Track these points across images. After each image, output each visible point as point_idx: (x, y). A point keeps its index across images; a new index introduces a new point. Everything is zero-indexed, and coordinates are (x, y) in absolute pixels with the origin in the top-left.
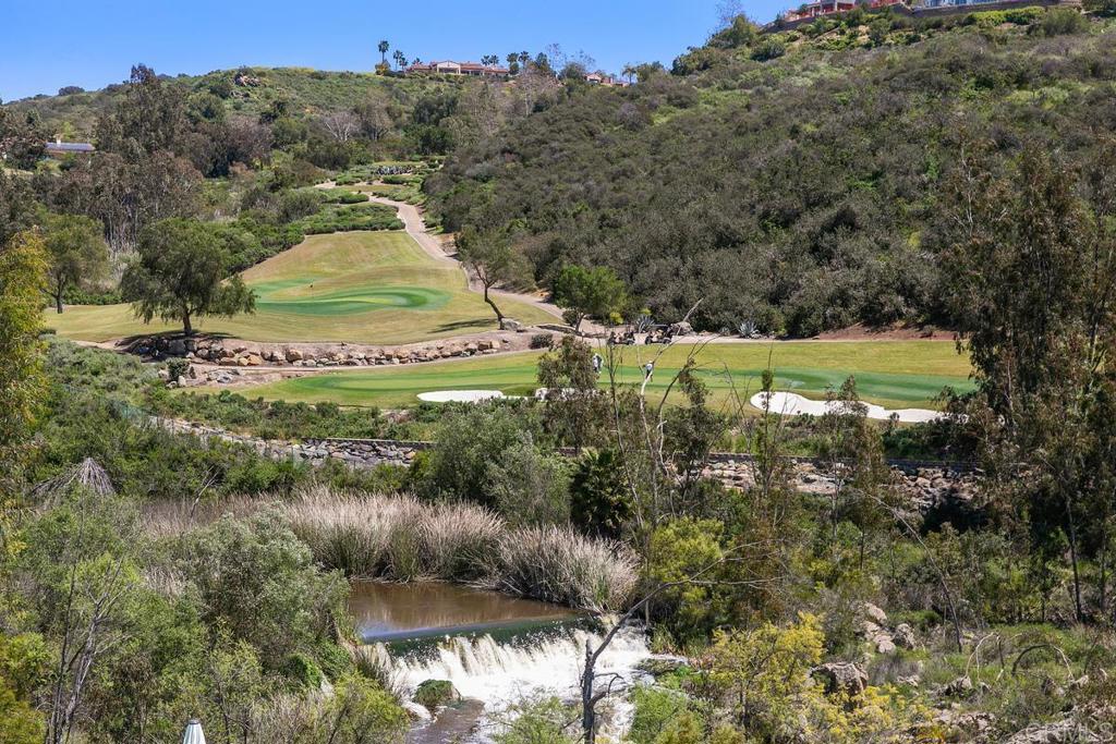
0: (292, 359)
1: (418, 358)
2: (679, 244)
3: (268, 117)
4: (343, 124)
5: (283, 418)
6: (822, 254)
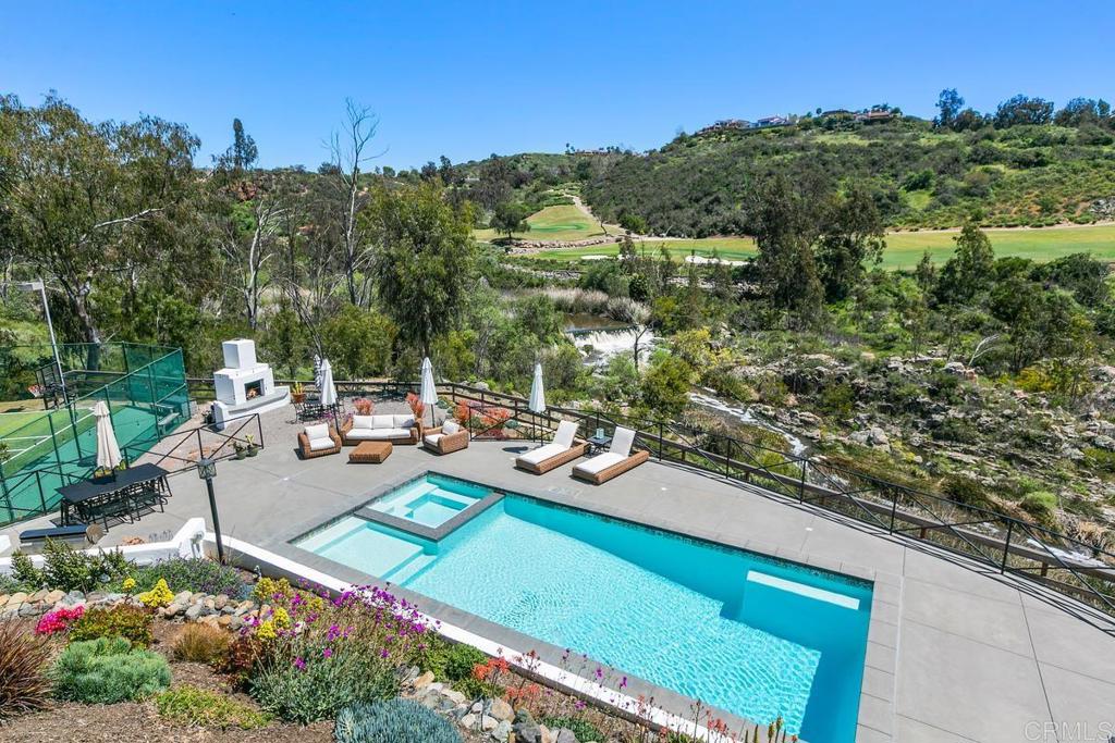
0: (542, 246)
1: (580, 245)
2: (663, 208)
3: (532, 169)
4: (555, 172)
5: (540, 264)
6: (709, 212)
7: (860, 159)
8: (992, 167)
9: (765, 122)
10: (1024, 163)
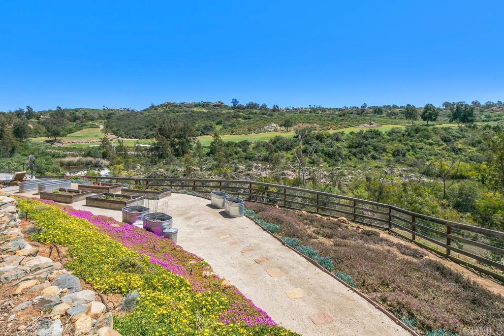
0: (73, 142)
5: (67, 149)
7: (204, 115)
8: (238, 119)
9: (183, 104)
10: (245, 118)
